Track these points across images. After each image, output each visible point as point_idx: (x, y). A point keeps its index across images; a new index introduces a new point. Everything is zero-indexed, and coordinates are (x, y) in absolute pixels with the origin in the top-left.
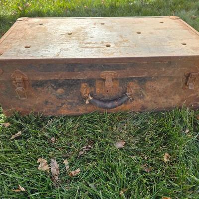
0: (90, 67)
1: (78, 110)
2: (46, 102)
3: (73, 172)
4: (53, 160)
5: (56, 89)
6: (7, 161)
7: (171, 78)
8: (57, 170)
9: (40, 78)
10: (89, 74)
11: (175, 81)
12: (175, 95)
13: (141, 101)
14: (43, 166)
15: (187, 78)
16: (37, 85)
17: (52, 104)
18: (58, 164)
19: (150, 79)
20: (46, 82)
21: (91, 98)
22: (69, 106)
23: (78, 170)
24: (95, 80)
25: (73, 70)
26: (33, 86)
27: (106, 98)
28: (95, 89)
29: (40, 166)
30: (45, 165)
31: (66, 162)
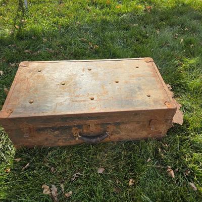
0: (78, 119)
1: (71, 143)
2: (47, 139)
3: (67, 195)
4: (53, 186)
5: (54, 132)
6: (21, 188)
7: (138, 123)
8: (56, 193)
9: (42, 127)
10: (78, 122)
11: (141, 123)
12: (142, 131)
13: (117, 136)
14: (46, 191)
15: (150, 122)
16: (39, 130)
17: (51, 140)
18: (56, 187)
19: (123, 123)
20: (46, 128)
21: (80, 137)
22: (63, 141)
23: (71, 192)
24: (82, 125)
25: (66, 121)
26: (36, 130)
27: (91, 135)
28: (83, 130)
29: (44, 191)
30: (48, 190)
31: (62, 186)
